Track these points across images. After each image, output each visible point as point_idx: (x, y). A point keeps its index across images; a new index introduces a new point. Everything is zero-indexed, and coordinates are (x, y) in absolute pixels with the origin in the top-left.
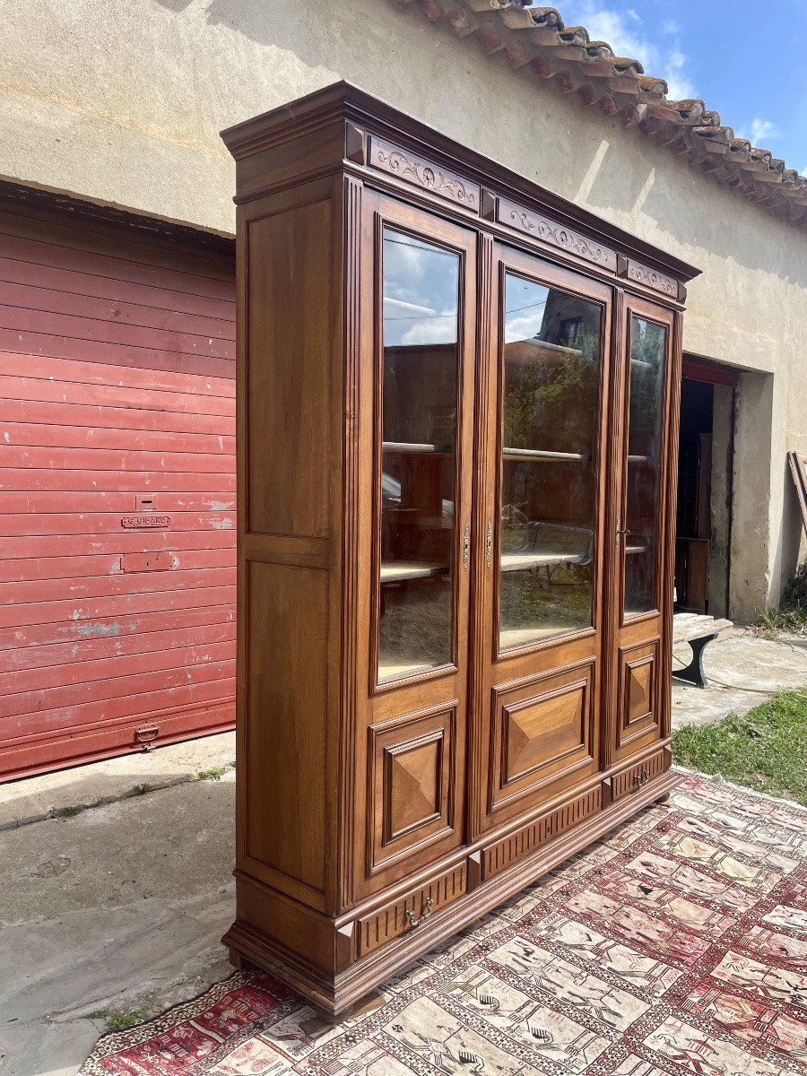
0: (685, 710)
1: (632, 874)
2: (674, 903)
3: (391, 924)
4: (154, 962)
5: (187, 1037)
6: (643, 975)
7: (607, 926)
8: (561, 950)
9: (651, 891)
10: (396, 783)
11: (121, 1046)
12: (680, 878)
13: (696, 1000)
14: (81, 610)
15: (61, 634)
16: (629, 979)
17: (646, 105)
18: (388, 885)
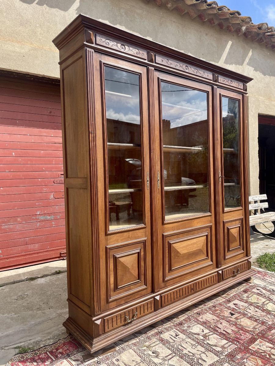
0: (269, 248)
1: (229, 308)
2: (242, 320)
3: (119, 321)
4: (45, 331)
5: (44, 358)
6: (221, 346)
7: (212, 327)
8: (190, 335)
9: (234, 314)
10: (119, 268)
11: (20, 359)
12: (248, 310)
13: (239, 357)
14: (40, 211)
15: (33, 219)
16: (214, 348)
17: (245, 27)
18: (117, 307)
